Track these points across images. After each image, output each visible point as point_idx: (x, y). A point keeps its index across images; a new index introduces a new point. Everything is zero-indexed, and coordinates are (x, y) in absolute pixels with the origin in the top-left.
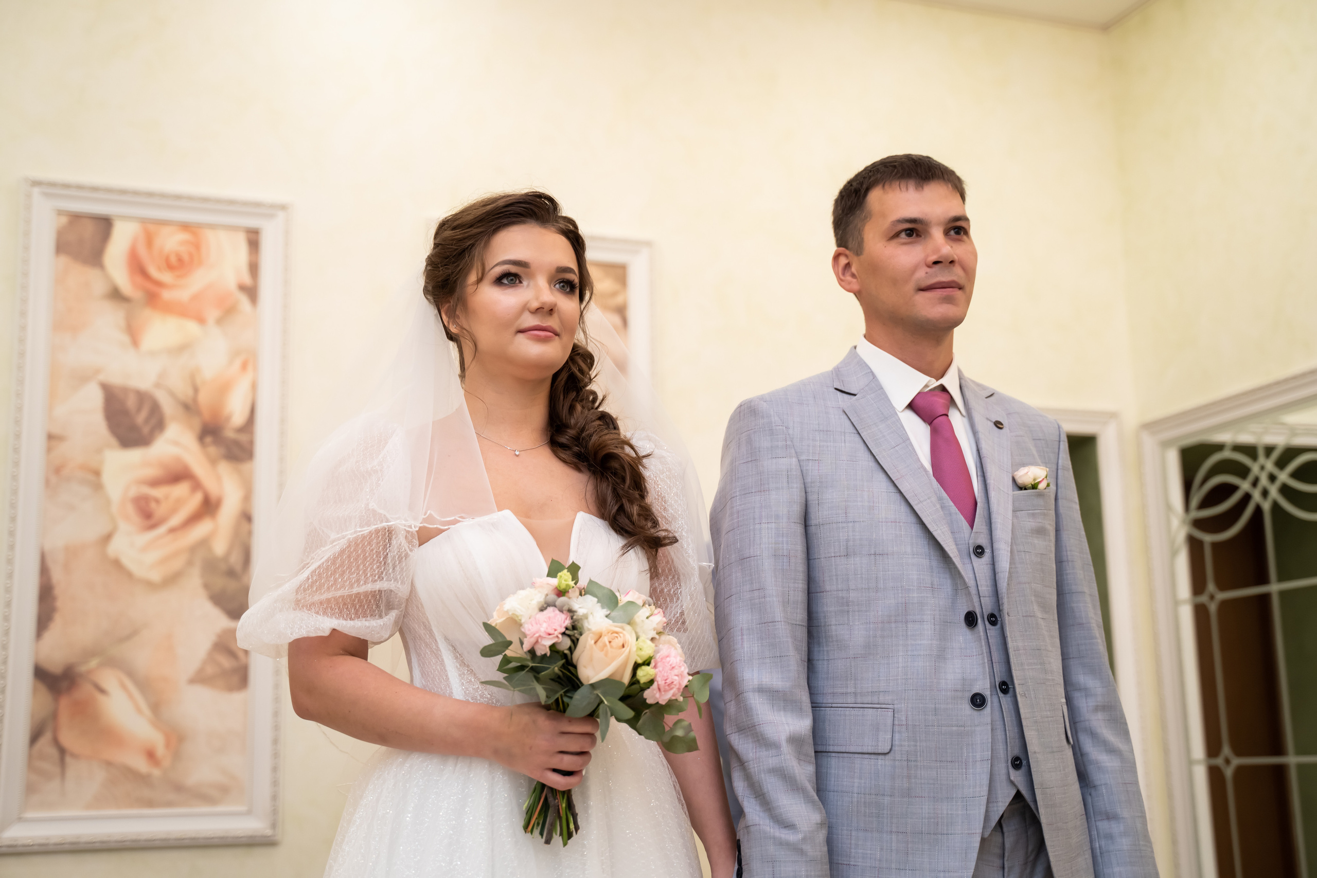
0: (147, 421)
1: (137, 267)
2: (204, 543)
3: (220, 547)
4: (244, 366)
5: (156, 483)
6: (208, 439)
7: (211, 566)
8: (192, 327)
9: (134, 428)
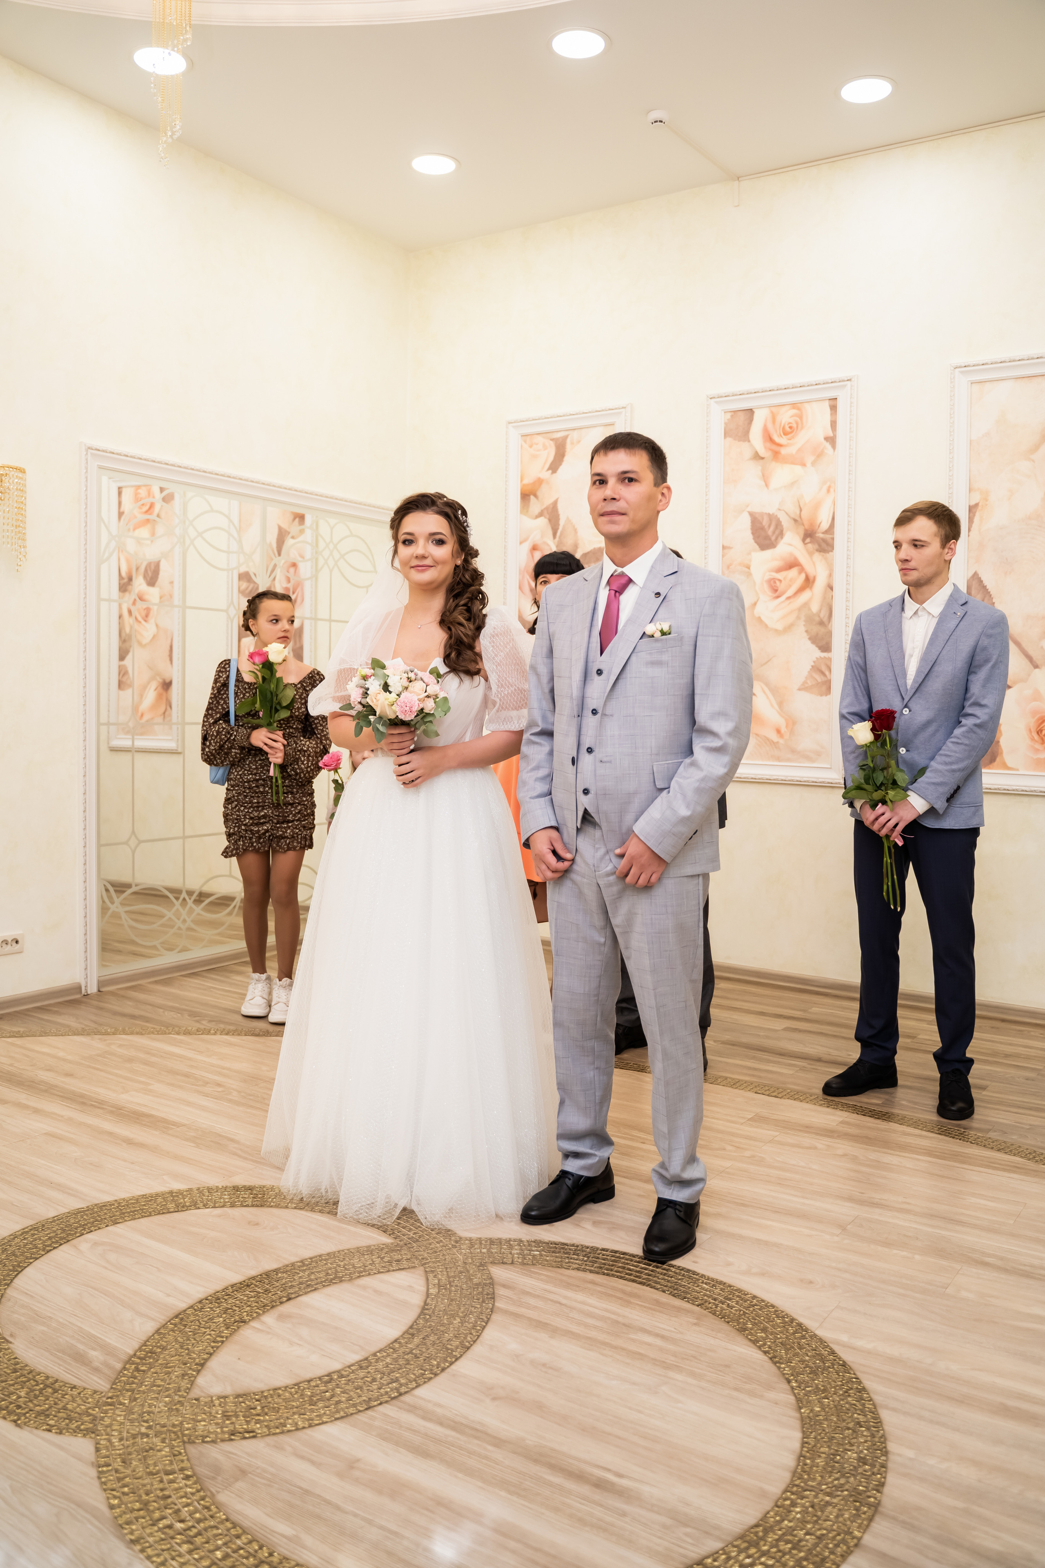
0: (774, 532)
1: (768, 438)
2: (806, 605)
3: (815, 608)
4: (828, 491)
5: (779, 570)
6: (808, 540)
7: (809, 619)
8: (798, 469)
9: (767, 537)
